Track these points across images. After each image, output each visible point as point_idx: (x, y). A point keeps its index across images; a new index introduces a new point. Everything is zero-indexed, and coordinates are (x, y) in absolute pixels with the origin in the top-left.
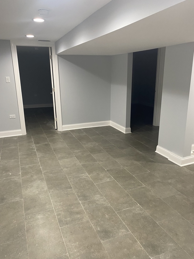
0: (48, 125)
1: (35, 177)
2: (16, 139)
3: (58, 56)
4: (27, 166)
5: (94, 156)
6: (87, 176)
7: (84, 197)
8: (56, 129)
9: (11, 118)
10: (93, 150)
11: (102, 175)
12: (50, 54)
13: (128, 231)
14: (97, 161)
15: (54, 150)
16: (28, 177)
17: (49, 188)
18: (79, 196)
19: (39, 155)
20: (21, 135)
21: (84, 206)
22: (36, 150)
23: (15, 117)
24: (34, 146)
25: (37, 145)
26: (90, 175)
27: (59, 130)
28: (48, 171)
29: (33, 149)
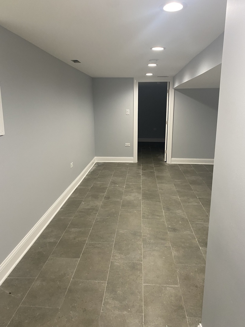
0: (159, 157)
1: (135, 191)
2: (128, 164)
3: (175, 91)
4: (131, 183)
5: (192, 187)
6: (177, 198)
7: (168, 209)
8: (165, 162)
9: (126, 146)
10: (193, 183)
11: (191, 200)
12: (168, 89)
13: (192, 232)
14: (193, 190)
15: (157, 177)
16: (129, 189)
17: (143, 199)
18: (164, 208)
19: (142, 178)
20: (133, 162)
21: (165, 213)
22: (141, 174)
23: (129, 146)
24: (141, 172)
25: (144, 171)
26: (180, 198)
27: (167, 162)
28: (146, 189)
29: (139, 173)
